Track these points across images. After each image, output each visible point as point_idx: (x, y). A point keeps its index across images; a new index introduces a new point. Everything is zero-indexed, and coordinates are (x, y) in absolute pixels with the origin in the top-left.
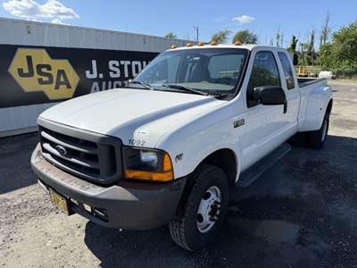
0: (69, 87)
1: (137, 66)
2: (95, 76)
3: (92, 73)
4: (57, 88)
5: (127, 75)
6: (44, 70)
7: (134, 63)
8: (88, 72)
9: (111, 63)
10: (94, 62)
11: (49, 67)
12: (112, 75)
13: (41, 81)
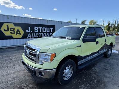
0: (20, 35)
1: (44, 29)
2: (29, 32)
3: (28, 31)
4: (16, 35)
5: (40, 32)
6: (12, 29)
7: (43, 28)
8: (27, 31)
9: (35, 28)
10: (29, 28)
11: (14, 29)
12: (35, 31)
13: (11, 33)
